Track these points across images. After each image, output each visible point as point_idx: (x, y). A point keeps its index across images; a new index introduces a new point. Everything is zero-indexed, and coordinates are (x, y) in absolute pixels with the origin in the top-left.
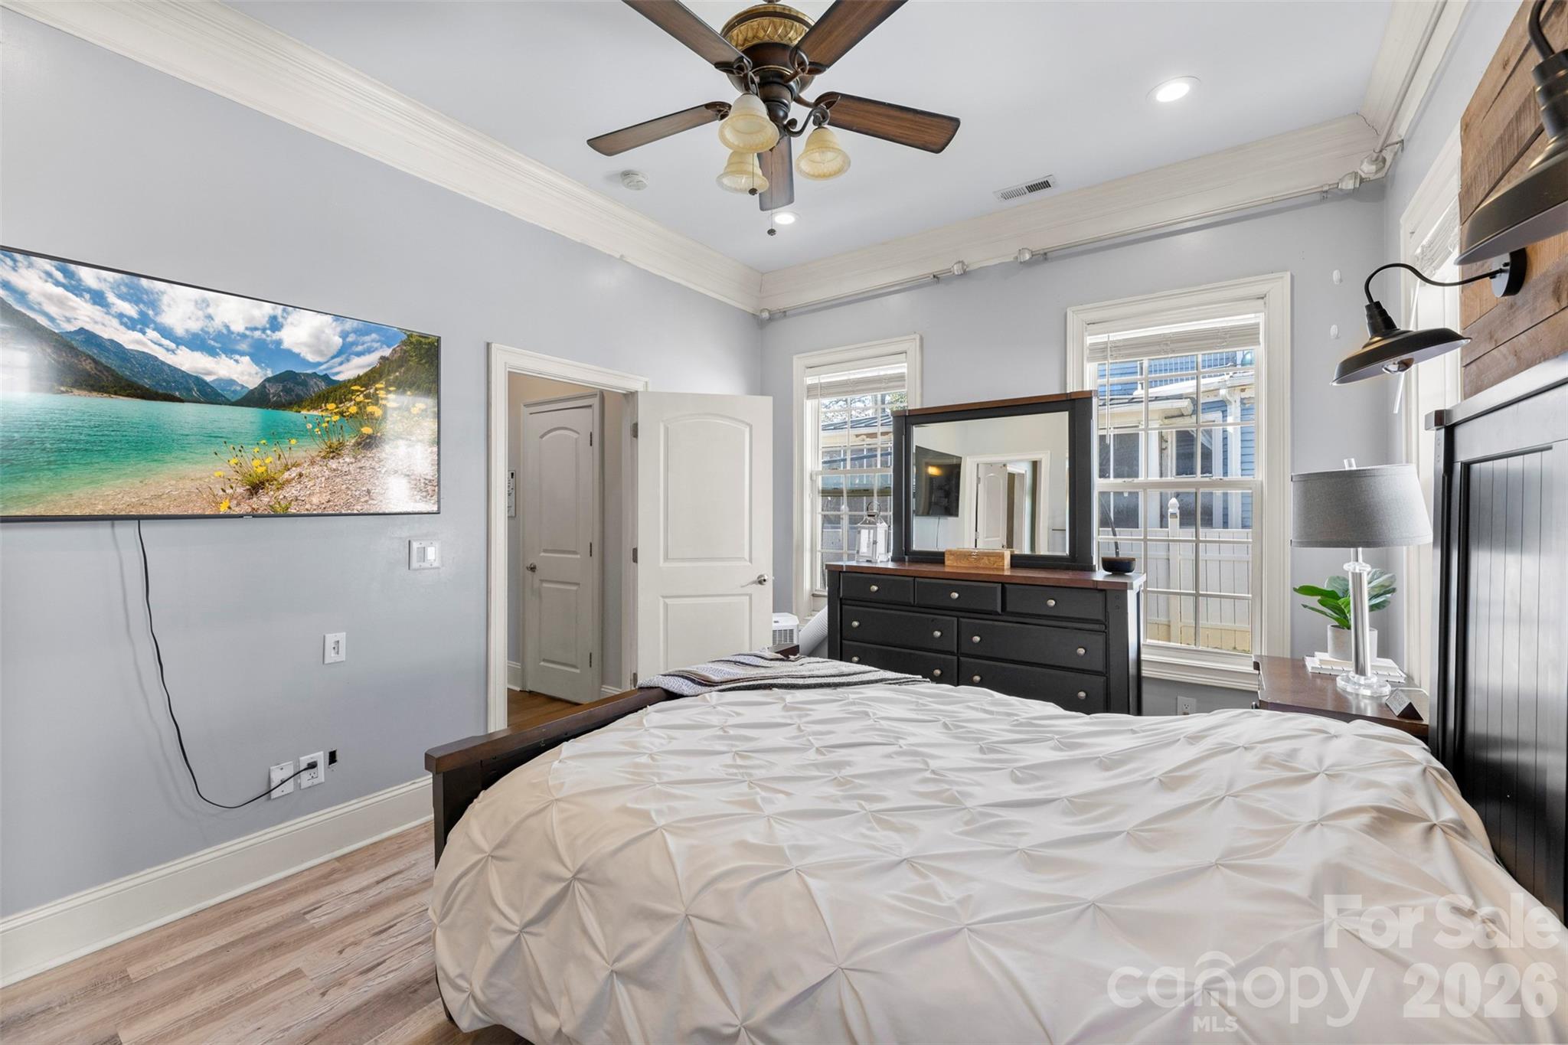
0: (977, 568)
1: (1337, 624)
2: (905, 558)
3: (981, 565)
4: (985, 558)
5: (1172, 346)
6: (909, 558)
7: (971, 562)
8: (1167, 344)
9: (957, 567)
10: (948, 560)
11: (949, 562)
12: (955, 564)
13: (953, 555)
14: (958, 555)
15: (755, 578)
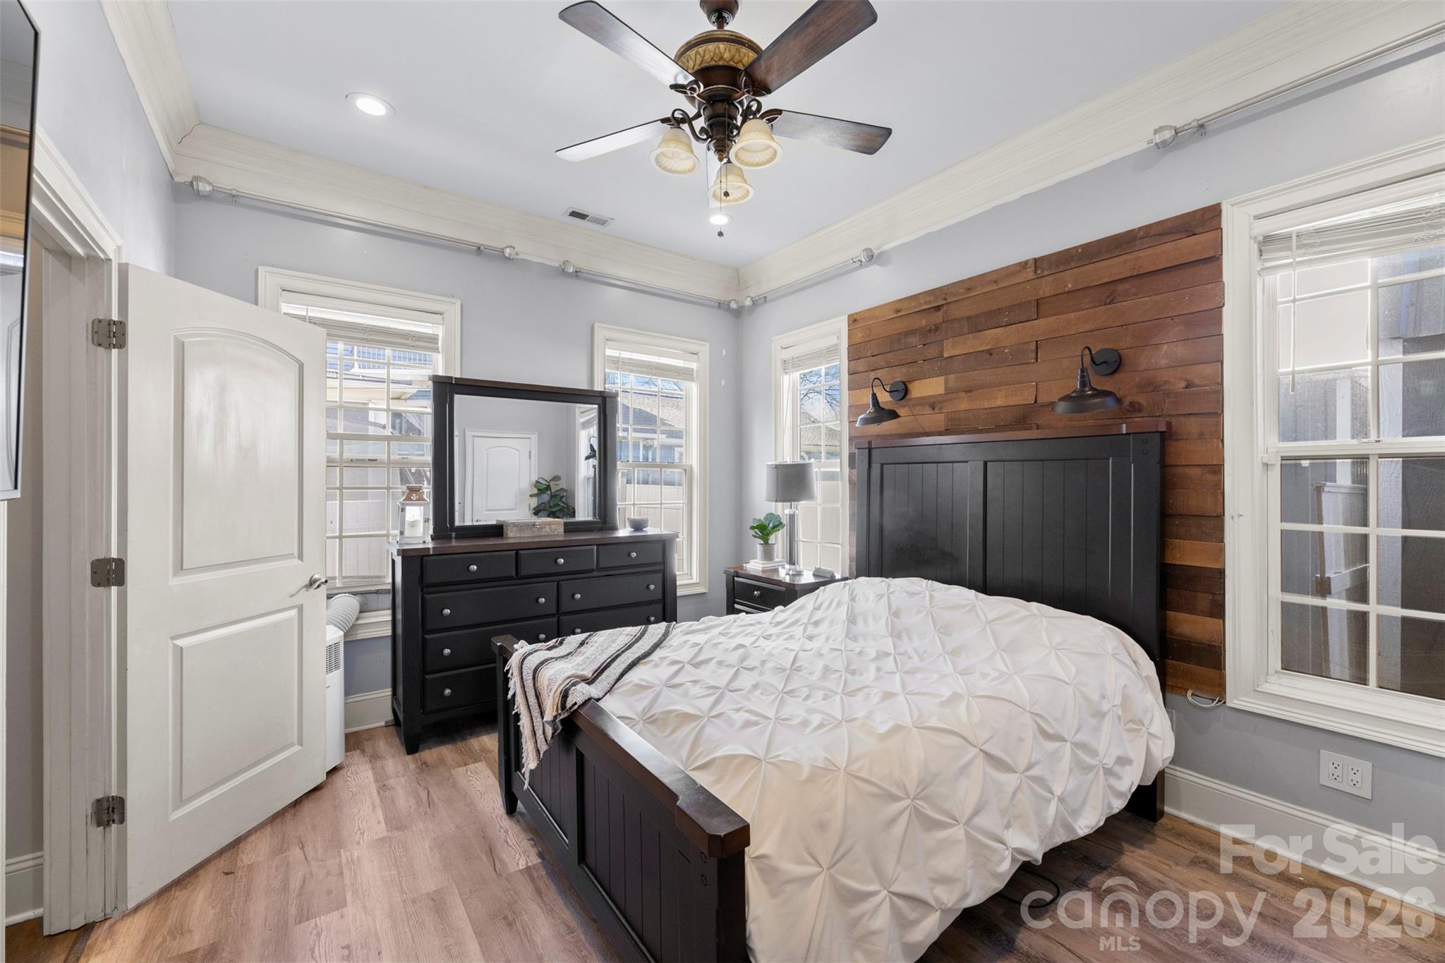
0: (540, 536)
1: (762, 542)
2: (451, 535)
3: (543, 534)
4: (547, 526)
5: (655, 371)
6: (456, 535)
7: (533, 532)
8: (651, 369)
9: (520, 538)
10: (511, 532)
11: (512, 534)
12: (518, 535)
13: (517, 526)
14: (521, 526)
15: (307, 582)
